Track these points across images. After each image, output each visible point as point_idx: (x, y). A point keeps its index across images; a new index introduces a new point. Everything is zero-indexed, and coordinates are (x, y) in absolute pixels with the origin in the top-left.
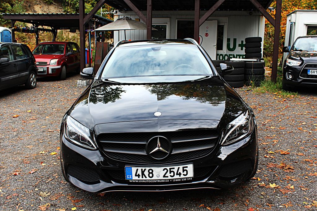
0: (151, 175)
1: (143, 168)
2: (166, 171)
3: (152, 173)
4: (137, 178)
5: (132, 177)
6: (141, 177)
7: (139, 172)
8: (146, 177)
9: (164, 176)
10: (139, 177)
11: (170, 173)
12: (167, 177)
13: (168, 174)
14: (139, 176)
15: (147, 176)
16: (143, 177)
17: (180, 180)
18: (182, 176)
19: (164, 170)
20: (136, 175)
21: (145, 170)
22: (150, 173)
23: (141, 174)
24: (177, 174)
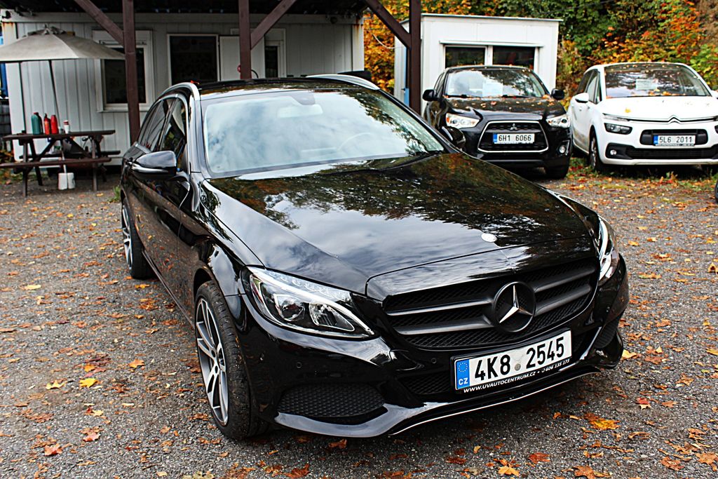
0: (505, 369)
1: (492, 357)
2: (531, 353)
3: (507, 364)
4: (479, 381)
5: (468, 381)
6: (486, 377)
7: (484, 368)
8: (496, 375)
9: (529, 366)
10: (482, 379)
11: (538, 357)
12: (534, 365)
13: (535, 361)
14: (482, 375)
15: (498, 372)
16: (490, 377)
17: (552, 368)
18: (556, 359)
19: (528, 353)
20: (477, 376)
21: (495, 358)
22: (503, 364)
23: (486, 372)
24: (549, 356)
